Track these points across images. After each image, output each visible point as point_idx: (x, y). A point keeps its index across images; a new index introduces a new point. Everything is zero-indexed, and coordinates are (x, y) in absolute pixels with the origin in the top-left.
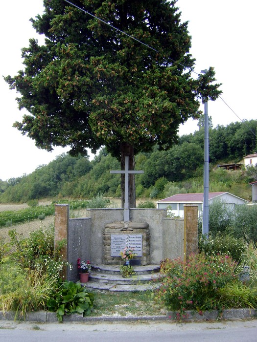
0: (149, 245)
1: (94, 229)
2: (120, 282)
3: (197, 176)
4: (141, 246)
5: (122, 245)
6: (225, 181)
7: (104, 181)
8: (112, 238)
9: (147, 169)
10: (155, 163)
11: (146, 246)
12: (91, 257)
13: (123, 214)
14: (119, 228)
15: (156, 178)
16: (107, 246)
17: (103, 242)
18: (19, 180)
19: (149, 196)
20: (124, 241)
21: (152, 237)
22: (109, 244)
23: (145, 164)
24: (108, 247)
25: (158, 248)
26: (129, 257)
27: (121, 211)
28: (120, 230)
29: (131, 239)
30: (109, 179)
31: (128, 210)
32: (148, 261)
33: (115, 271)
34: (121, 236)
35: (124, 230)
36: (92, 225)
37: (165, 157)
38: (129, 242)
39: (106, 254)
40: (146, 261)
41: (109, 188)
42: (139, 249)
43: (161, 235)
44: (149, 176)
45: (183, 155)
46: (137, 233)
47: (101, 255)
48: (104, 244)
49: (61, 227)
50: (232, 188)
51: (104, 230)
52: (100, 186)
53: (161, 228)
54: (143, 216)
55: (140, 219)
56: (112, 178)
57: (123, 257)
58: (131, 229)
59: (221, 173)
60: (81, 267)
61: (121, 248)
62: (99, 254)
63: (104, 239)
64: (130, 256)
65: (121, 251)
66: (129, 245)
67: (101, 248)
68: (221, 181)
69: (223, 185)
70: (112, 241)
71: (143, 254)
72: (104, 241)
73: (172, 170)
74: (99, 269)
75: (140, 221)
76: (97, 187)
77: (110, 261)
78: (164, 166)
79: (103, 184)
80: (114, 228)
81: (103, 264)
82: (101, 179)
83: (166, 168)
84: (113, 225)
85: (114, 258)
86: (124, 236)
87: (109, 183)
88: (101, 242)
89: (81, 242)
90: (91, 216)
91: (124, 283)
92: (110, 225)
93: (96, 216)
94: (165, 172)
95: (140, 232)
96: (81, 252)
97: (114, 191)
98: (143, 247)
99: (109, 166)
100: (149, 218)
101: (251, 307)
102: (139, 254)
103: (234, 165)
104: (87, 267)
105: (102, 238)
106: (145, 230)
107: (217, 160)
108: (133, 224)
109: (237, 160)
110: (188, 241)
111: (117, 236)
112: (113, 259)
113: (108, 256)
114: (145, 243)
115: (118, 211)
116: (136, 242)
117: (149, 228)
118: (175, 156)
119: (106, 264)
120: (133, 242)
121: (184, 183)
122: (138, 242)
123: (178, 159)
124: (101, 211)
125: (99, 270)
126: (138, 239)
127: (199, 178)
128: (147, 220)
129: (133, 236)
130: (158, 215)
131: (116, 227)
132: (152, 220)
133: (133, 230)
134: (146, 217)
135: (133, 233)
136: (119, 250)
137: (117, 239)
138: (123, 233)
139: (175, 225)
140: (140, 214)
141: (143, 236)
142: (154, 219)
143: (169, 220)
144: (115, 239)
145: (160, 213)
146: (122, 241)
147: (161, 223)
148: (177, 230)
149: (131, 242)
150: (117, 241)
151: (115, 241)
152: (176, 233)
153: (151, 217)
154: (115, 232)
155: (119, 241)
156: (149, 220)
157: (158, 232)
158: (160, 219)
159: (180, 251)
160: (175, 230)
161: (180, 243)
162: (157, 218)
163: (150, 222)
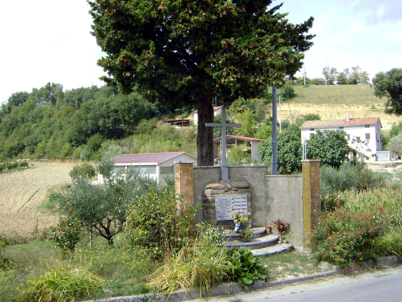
3: (139, 133)
4: (246, 207)
6: (174, 140)
7: (18, 138)
8: (217, 200)
9: (76, 123)
10: (86, 116)
11: (251, 207)
14: (223, 189)
15: (88, 136)
16: (210, 210)
17: (204, 206)
19: (79, 157)
20: (230, 203)
21: (253, 197)
22: (213, 208)
23: (73, 117)
24: (212, 211)
29: (236, 200)
30: (25, 136)
31: (227, 169)
34: (226, 198)
35: (228, 190)
37: (100, 109)
38: (235, 204)
39: (209, 218)
40: (251, 224)
41: (24, 147)
42: (244, 211)
44: (79, 132)
45: (123, 107)
46: (241, 193)
48: (206, 208)
49: (187, 189)
50: (182, 147)
51: (204, 192)
52: (12, 145)
53: (263, 186)
54: (242, 174)
55: (239, 178)
56: (28, 134)
58: (235, 189)
59: (168, 130)
61: (227, 210)
63: (206, 201)
66: (235, 207)
68: (169, 139)
69: (171, 144)
70: (216, 204)
71: (249, 216)
72: (206, 204)
73: (108, 125)
75: (240, 180)
76: (9, 146)
78: (98, 121)
79: (16, 143)
80: (217, 188)
82: (13, 135)
83: (101, 122)
84: (216, 185)
86: (229, 197)
87: (25, 141)
92: (213, 186)
94: (99, 127)
95: (245, 192)
97: (33, 152)
98: (248, 208)
99: (23, 118)
100: (249, 176)
101: (394, 254)
103: (181, 120)
105: (202, 201)
106: (248, 189)
107: (161, 115)
108: (235, 184)
109: (184, 115)
110: (312, 197)
111: (222, 197)
114: (249, 204)
117: (251, 187)
118: (113, 108)
120: (238, 204)
121: (123, 141)
122: (243, 204)
123: (116, 111)
126: (243, 200)
127: (140, 135)
128: (247, 178)
129: (238, 197)
130: (259, 173)
131: (219, 188)
132: (253, 179)
133: (237, 191)
134: (246, 175)
135: (237, 193)
136: (224, 213)
137: (222, 201)
138: (228, 194)
139: (287, 183)
140: (239, 172)
141: (248, 196)
142: (255, 177)
143: (276, 178)
144: (219, 201)
145: (261, 170)
146: (227, 202)
147: (263, 182)
148: (290, 188)
149: (237, 203)
150: (222, 203)
151: (220, 203)
152: (290, 191)
153: (251, 175)
154: (219, 192)
155: (224, 203)
156: (249, 178)
157: (260, 191)
158: (262, 177)
159: (296, 209)
160: (288, 187)
161: (295, 201)
162: (259, 176)
163: (251, 181)
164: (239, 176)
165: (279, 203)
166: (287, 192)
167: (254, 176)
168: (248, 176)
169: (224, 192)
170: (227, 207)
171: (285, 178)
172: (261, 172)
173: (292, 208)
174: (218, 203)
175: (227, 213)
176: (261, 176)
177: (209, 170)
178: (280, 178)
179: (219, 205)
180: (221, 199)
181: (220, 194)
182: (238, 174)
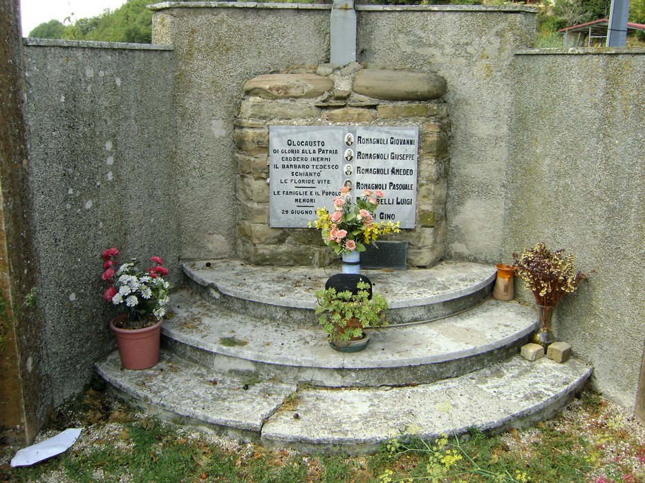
0: (445, 175)
1: (189, 102)
2: (319, 377)
4: (410, 180)
5: (324, 174)
8: (276, 143)
11: (436, 182)
12: (179, 232)
13: (325, 34)
14: (309, 95)
16: (250, 180)
17: (236, 162)
18: (96, 23)
20: (335, 160)
21: (458, 138)
22: (264, 173)
24: (256, 185)
25: (484, 190)
26: (361, 238)
27: (319, 17)
28: (312, 102)
29: (365, 148)
31: (352, 15)
32: (439, 248)
33: (289, 310)
34: (318, 135)
35: (332, 103)
36: (180, 84)
38: (358, 162)
39: (248, 214)
40: (433, 249)
42: (403, 194)
43: (505, 129)
46: (394, 118)
47: (227, 219)
48: (240, 172)
51: (238, 107)
53: (506, 97)
54: (419, 43)
55: (406, 58)
57: (327, 237)
58: (368, 101)
60: (117, 299)
61: (320, 188)
62: (220, 212)
63: (240, 145)
64: (366, 229)
65: (321, 204)
66: (357, 178)
67: (226, 189)
70: (276, 159)
71: (422, 217)
72: (240, 156)
74: (216, 289)
75: (409, 64)
77: (265, 250)
80: (284, 93)
81: (236, 257)
84: (280, 80)
85: (283, 234)
86: (332, 134)
88: (226, 160)
89: (115, 169)
90: (175, 37)
91: (337, 380)
92: (266, 82)
93: (200, 41)
95: (410, 115)
96: (122, 215)
98: (420, 185)
100: (448, 50)
102: (404, 217)
104: (148, 294)
105: (227, 141)
106: (433, 106)
108: (375, 78)
111: (302, 132)
112: (281, 241)
113: (258, 228)
114: (430, 167)
115: (305, 18)
116: (392, 164)
117: (449, 97)
119: (247, 260)
120: (376, 164)
122: (399, 164)
124: (223, 14)
125: (217, 295)
126: (398, 149)
128: (439, 58)
129: (374, 135)
130: (493, 39)
131: (293, 92)
132: (464, 61)
133: (374, 107)
134: (436, 45)
135: (375, 118)
136: (309, 197)
137: (301, 148)
138: (330, 118)
139: (602, 82)
140: (408, 33)
141: (422, 136)
142: (472, 56)
143: (560, 59)
144: (288, 148)
145: (503, 25)
146: (321, 155)
147: (505, 76)
148: (614, 109)
149: (366, 160)
150: (300, 155)
151: (291, 155)
152: (612, 124)
153: (457, 45)
154: (290, 112)
155: (309, 156)
156: (447, 59)
157: (490, 114)
158: (505, 54)
159: (627, 218)
160: (606, 105)
161: (631, 177)
162: (491, 50)
163: (453, 72)
164: (409, 49)
165: (559, 175)
166: (598, 130)
167: (469, 49)
168: (442, 47)
169: (315, 111)
170: (324, 176)
171: (595, 59)
172: (500, 34)
173: (612, 210)
174: (280, 155)
175: (323, 198)
176: (500, 50)
177: (271, 18)
178: (574, 60)
179: (286, 163)
180: (295, 139)
181: (295, 117)
182: (402, 39)
